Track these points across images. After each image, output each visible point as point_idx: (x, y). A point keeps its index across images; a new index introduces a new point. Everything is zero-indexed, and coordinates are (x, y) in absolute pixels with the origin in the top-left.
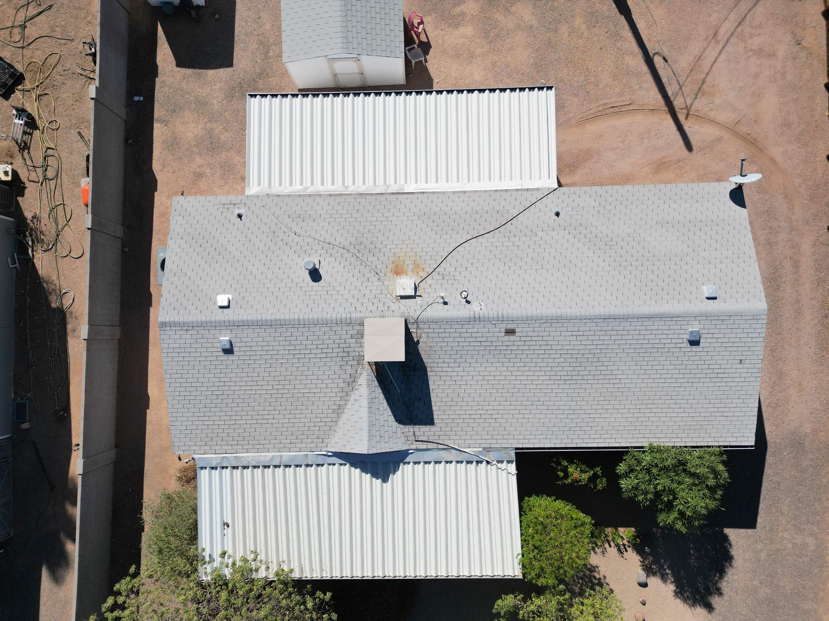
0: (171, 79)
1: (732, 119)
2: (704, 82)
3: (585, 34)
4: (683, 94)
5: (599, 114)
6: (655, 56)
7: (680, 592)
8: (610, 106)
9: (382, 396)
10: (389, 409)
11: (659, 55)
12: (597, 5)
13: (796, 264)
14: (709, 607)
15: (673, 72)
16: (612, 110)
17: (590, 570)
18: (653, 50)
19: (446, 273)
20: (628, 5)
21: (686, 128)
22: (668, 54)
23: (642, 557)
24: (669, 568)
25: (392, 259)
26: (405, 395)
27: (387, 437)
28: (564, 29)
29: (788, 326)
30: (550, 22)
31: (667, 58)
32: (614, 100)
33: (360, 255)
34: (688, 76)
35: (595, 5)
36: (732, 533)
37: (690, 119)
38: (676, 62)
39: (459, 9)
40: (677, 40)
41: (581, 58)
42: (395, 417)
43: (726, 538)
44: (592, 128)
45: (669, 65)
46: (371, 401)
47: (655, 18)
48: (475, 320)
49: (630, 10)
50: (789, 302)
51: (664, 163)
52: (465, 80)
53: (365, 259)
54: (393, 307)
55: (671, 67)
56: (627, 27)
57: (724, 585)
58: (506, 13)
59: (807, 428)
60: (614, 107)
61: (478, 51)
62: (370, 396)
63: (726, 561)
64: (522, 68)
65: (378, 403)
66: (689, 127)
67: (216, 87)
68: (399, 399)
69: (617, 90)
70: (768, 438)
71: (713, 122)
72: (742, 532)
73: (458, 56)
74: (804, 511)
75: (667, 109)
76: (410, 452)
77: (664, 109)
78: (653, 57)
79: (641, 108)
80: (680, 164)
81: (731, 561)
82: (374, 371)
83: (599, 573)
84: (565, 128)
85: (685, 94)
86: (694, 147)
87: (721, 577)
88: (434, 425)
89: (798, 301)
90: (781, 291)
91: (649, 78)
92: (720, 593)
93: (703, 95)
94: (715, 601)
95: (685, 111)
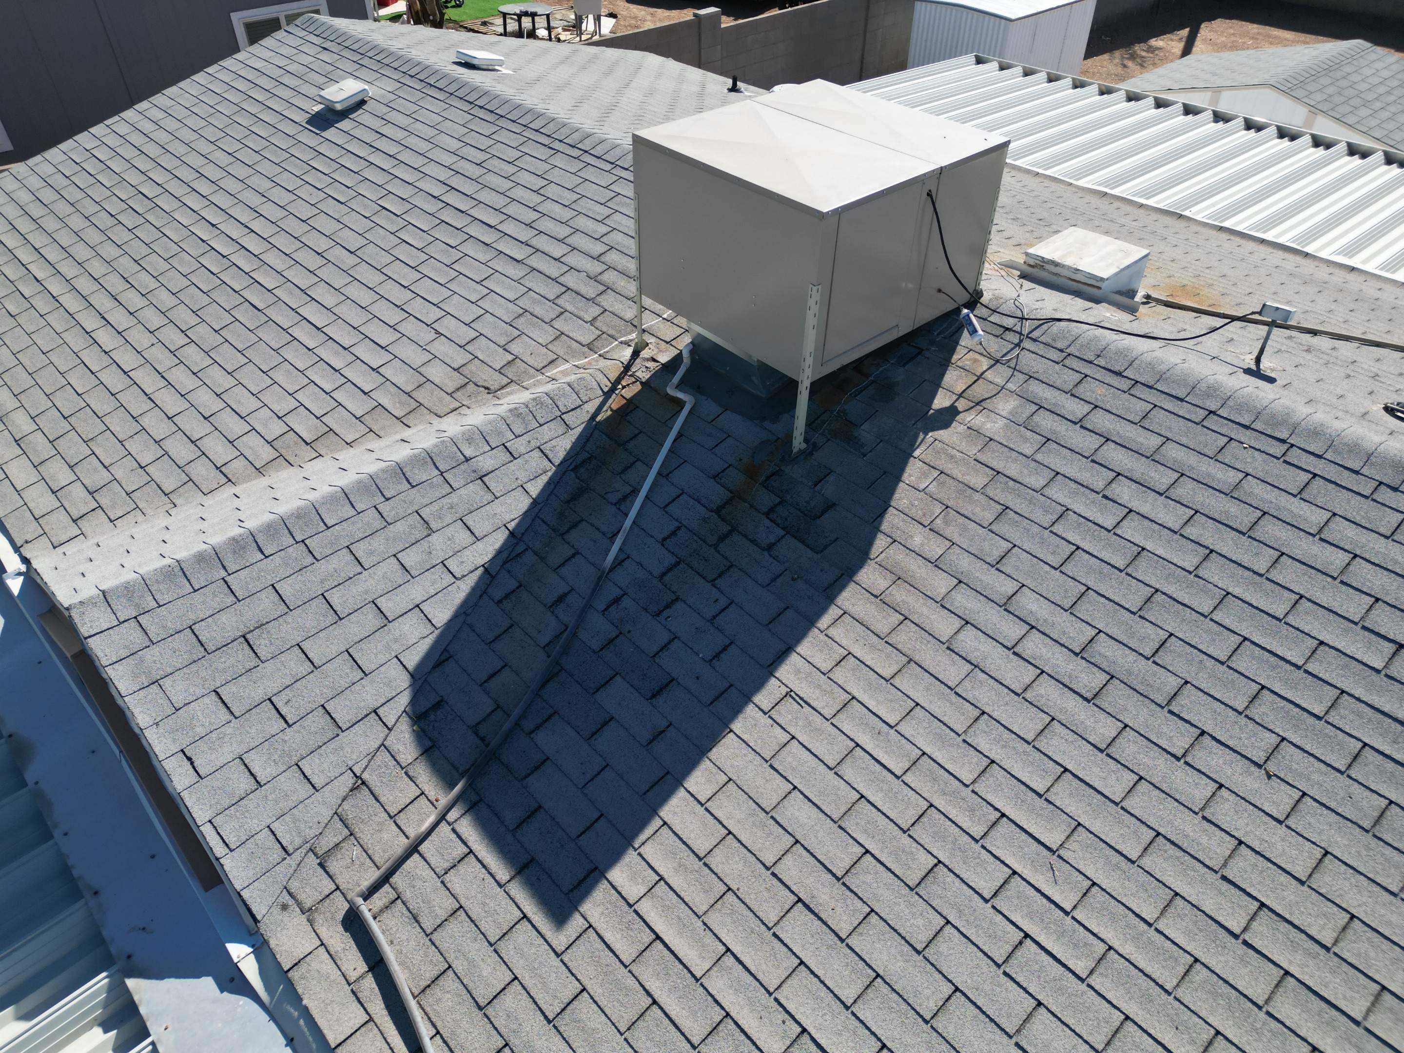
10: (461, 591)
26: (617, 601)
42: (440, 656)
46: (448, 468)
62: (470, 440)
65: (461, 511)
68: (561, 599)
76: (239, 951)
82: (615, 403)
88: (560, 918)
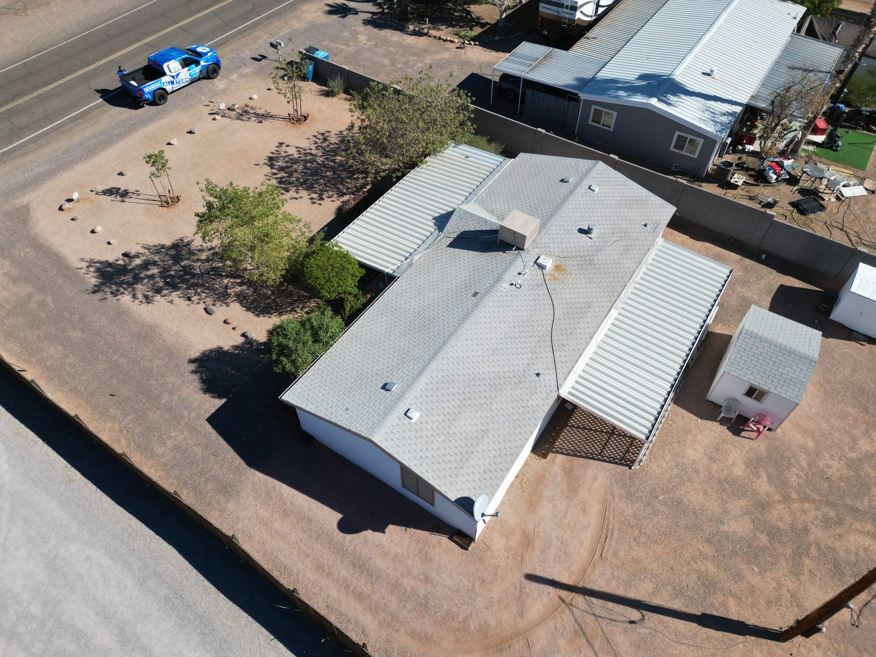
0: (772, 277)
1: (535, 641)
2: (590, 644)
3: (694, 565)
4: (587, 612)
5: (606, 522)
6: (641, 615)
7: (218, 351)
8: (609, 536)
9: (484, 229)
11: (640, 620)
12: (722, 597)
13: (360, 597)
14: (192, 361)
15: (615, 621)
16: (604, 536)
17: (282, 312)
18: (649, 617)
19: (539, 288)
20: (711, 628)
21: (551, 589)
22: (638, 630)
23: (260, 343)
24: (238, 353)
25: (569, 271)
27: (459, 222)
28: (708, 550)
29: (317, 549)
30: (720, 541)
31: (633, 625)
32: (613, 543)
33: (583, 259)
34: (604, 632)
35: (723, 595)
36: (218, 403)
37: (556, 600)
38: (625, 631)
39: (764, 476)
40: (649, 652)
41: (670, 544)
42: (467, 232)
43: (220, 397)
44: (595, 509)
45: (624, 622)
46: (485, 221)
47: (684, 647)
48: (498, 280)
49: (704, 626)
50: (334, 566)
51: (528, 545)
52: (691, 441)
53: (578, 259)
54: (536, 251)
55: (621, 622)
56: (684, 609)
57: (196, 377)
58: (745, 510)
59: (231, 506)
60: (606, 539)
61: (715, 467)
63: (207, 388)
64: (682, 489)
66: (549, 593)
67: (755, 296)
69: (622, 554)
70: (253, 470)
71: (542, 620)
72: (213, 410)
73: (717, 449)
74: (182, 461)
75: (579, 586)
76: (440, 233)
77: (581, 583)
78: (641, 613)
79: (592, 563)
80: (519, 558)
81: (204, 391)
83: (276, 316)
84: (607, 488)
85: (585, 614)
86: (527, 582)
87: (201, 378)
88: (448, 246)
89: (329, 574)
90: (349, 566)
91: (620, 592)
92: (194, 372)
93: (575, 632)
94: (193, 367)
95: (568, 601)
